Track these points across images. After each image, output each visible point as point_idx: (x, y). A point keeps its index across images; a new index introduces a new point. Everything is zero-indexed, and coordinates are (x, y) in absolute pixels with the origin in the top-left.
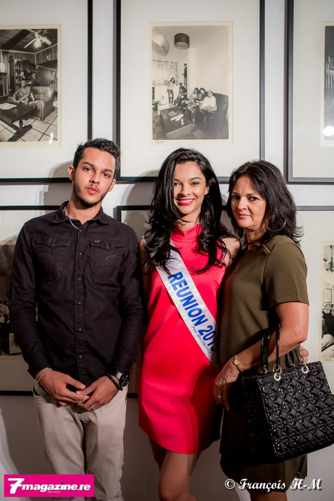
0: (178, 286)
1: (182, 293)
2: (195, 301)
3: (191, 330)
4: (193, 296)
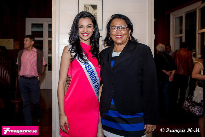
0: (88, 68)
1: (89, 71)
3: (92, 86)
4: (93, 71)
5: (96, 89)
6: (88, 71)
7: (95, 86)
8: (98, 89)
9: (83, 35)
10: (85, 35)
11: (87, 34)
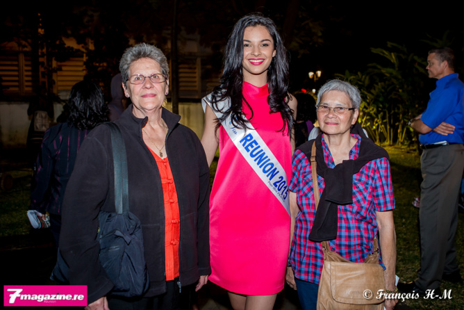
0: (250, 148)
2: (267, 157)
3: (268, 185)
4: (264, 153)
5: (279, 190)
6: (252, 155)
7: (275, 184)
8: (283, 189)
9: (253, 63)
10: (256, 61)
11: (260, 61)
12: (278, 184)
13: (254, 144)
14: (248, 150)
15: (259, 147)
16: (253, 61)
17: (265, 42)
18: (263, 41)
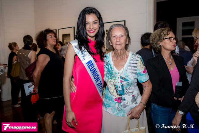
2: (96, 72)
4: (96, 70)
5: (99, 87)
7: (98, 85)
8: (101, 87)
11: (93, 31)
12: (99, 85)
13: (92, 65)
14: (89, 68)
15: (94, 67)
16: (90, 31)
17: (95, 22)
18: (94, 21)
